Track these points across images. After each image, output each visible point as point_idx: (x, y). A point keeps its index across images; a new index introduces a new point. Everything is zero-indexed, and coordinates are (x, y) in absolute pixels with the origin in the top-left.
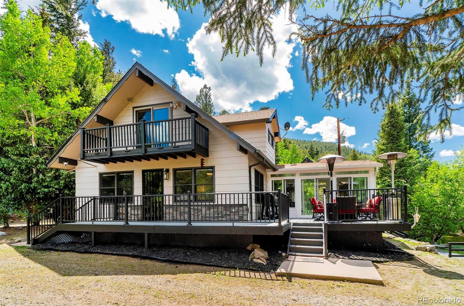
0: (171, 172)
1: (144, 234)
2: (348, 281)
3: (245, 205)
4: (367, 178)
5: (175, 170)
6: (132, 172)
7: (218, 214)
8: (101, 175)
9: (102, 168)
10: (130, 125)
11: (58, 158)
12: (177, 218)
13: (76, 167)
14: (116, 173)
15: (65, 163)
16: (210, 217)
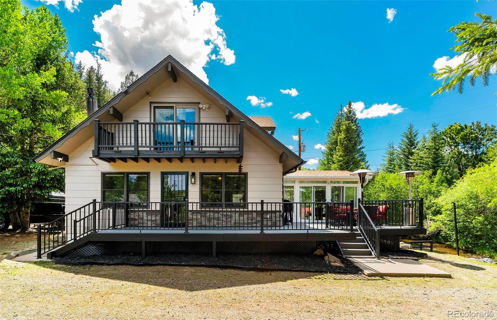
0: (198, 176)
1: (212, 243)
2: (427, 276)
3: (278, 212)
4: (356, 188)
5: (202, 174)
6: (148, 174)
7: (252, 220)
8: (104, 175)
9: (107, 167)
10: (146, 124)
11: (53, 153)
12: (205, 224)
13: (67, 163)
14: (126, 174)
15: (60, 159)
16: (244, 223)
